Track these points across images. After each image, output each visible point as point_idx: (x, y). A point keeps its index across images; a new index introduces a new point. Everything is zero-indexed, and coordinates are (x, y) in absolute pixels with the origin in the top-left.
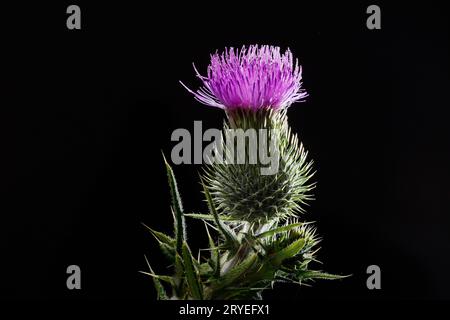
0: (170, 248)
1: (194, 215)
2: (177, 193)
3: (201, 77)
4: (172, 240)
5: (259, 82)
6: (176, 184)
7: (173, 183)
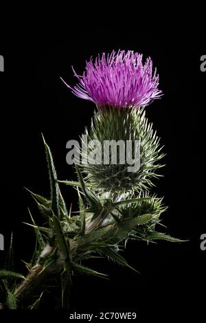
0: (47, 209)
1: (67, 182)
2: (53, 167)
3: (77, 76)
4: (49, 202)
5: (124, 88)
6: (52, 160)
7: (50, 159)
